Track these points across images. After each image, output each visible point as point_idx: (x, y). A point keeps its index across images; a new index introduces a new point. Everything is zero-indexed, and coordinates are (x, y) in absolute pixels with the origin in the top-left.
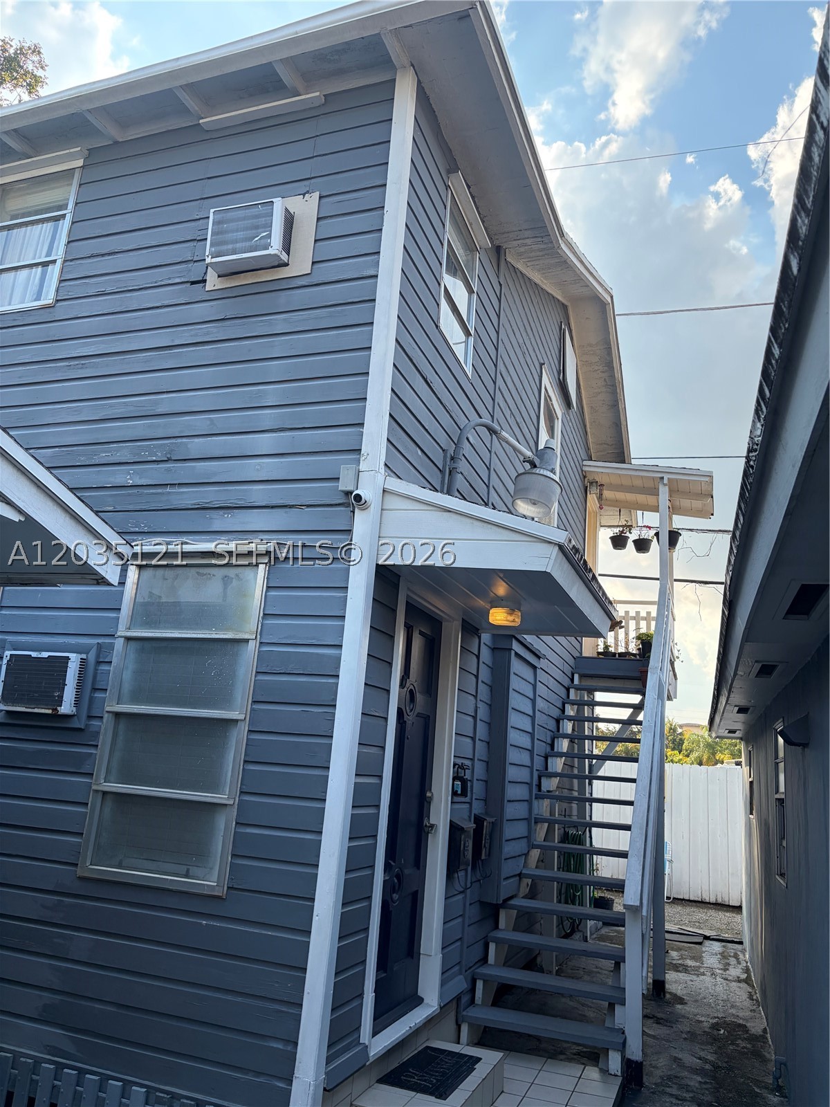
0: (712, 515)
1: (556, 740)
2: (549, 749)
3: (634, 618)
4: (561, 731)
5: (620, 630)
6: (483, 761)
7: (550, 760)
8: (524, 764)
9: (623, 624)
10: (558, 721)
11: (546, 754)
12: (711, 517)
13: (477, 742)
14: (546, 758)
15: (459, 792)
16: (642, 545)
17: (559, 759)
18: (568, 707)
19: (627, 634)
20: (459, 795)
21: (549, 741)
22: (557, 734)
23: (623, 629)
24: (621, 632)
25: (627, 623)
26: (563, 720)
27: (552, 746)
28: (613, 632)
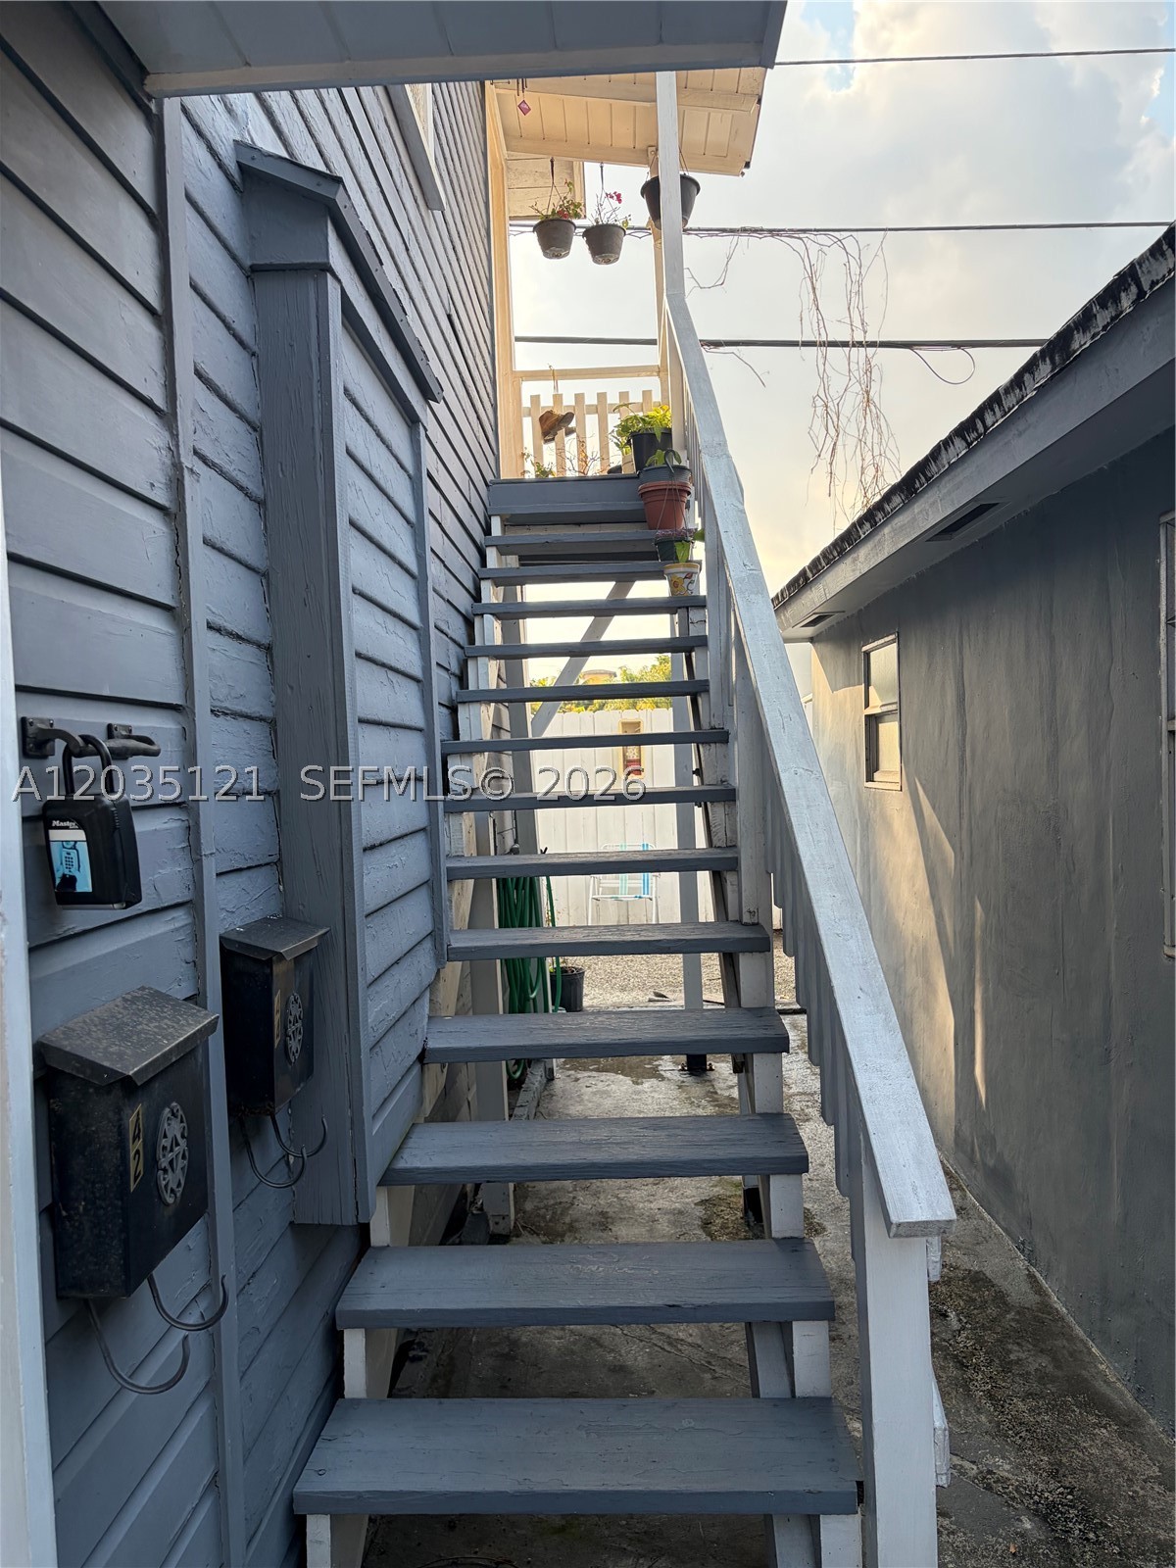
0: (747, 165)
1: (471, 664)
2: (455, 687)
3: (594, 409)
4: (478, 643)
5: (566, 439)
6: (236, 715)
7: (462, 712)
8: (407, 723)
9: (573, 424)
10: (469, 624)
11: (451, 700)
12: (744, 170)
13: (200, 634)
14: (453, 710)
15: (84, 884)
16: (604, 241)
17: (483, 708)
18: (487, 588)
19: (582, 443)
20: (84, 900)
21: (455, 668)
22: (469, 650)
23: (574, 435)
24: (571, 443)
25: (582, 423)
26: (482, 615)
27: (462, 679)
28: (552, 445)
